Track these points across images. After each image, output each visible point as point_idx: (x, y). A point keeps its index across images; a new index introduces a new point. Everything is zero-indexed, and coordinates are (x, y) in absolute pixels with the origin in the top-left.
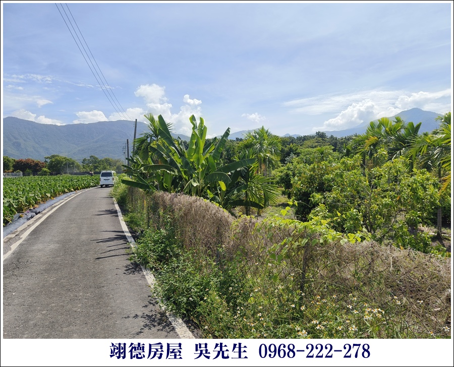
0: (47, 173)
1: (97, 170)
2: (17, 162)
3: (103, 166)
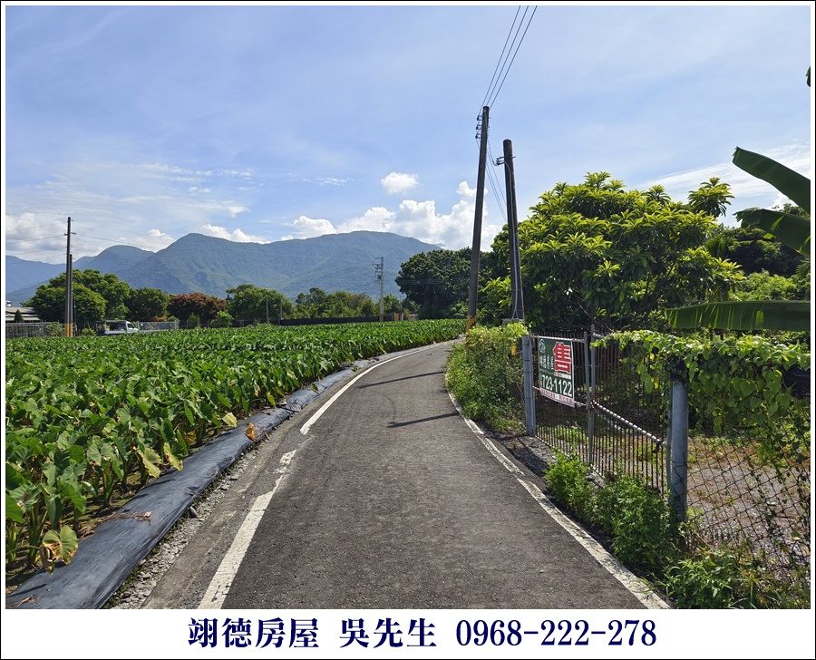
0: (227, 321)
1: (325, 315)
2: (175, 300)
3: (337, 307)
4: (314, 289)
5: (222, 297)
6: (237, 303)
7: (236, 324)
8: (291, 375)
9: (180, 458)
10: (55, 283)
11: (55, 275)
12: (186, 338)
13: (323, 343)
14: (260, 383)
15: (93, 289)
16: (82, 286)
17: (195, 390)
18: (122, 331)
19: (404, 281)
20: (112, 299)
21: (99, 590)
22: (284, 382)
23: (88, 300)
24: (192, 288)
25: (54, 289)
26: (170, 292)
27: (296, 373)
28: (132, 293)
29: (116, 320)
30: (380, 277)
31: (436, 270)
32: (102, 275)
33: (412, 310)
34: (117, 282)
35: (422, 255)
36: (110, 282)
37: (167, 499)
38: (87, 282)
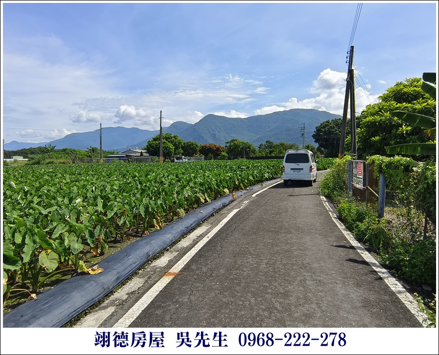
0: (225, 157)
1: (272, 154)
2: (202, 147)
3: (279, 151)
4: (268, 141)
5: (223, 145)
6: (230, 148)
7: (229, 158)
8: (251, 178)
9: (210, 199)
10: (155, 140)
11: (155, 136)
12: (208, 163)
13: (268, 167)
14: (238, 180)
15: (169, 142)
16: (165, 141)
17: (213, 179)
18: (181, 161)
19: (317, 137)
20: (177, 147)
21: (191, 225)
22: (248, 180)
23: (168, 147)
24: (209, 142)
25: (154, 142)
26: (200, 144)
27: (254, 178)
28: (184, 144)
29: (178, 156)
30: (303, 134)
31: (336, 130)
32: (172, 135)
33: (322, 153)
34: (178, 139)
35: (328, 122)
36: (176, 139)
37: (207, 209)
38: (167, 139)
